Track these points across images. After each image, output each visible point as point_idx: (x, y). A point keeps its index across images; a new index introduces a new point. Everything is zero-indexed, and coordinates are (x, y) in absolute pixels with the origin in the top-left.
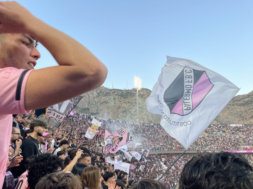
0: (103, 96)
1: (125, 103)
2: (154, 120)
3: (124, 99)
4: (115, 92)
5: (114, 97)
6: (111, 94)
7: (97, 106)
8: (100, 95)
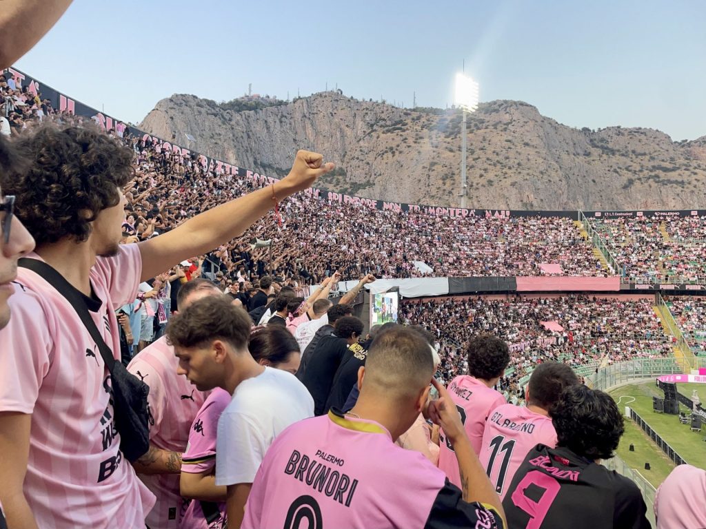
0: (383, 133)
1: (451, 151)
2: (542, 200)
3: (449, 140)
4: (419, 118)
5: (417, 135)
6: (406, 124)
7: (368, 164)
8: (375, 130)
